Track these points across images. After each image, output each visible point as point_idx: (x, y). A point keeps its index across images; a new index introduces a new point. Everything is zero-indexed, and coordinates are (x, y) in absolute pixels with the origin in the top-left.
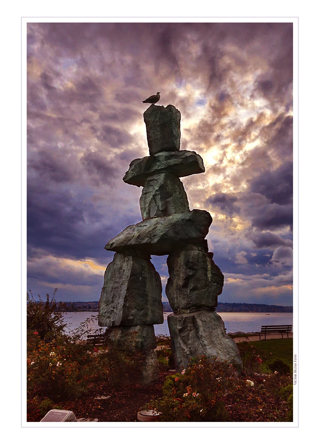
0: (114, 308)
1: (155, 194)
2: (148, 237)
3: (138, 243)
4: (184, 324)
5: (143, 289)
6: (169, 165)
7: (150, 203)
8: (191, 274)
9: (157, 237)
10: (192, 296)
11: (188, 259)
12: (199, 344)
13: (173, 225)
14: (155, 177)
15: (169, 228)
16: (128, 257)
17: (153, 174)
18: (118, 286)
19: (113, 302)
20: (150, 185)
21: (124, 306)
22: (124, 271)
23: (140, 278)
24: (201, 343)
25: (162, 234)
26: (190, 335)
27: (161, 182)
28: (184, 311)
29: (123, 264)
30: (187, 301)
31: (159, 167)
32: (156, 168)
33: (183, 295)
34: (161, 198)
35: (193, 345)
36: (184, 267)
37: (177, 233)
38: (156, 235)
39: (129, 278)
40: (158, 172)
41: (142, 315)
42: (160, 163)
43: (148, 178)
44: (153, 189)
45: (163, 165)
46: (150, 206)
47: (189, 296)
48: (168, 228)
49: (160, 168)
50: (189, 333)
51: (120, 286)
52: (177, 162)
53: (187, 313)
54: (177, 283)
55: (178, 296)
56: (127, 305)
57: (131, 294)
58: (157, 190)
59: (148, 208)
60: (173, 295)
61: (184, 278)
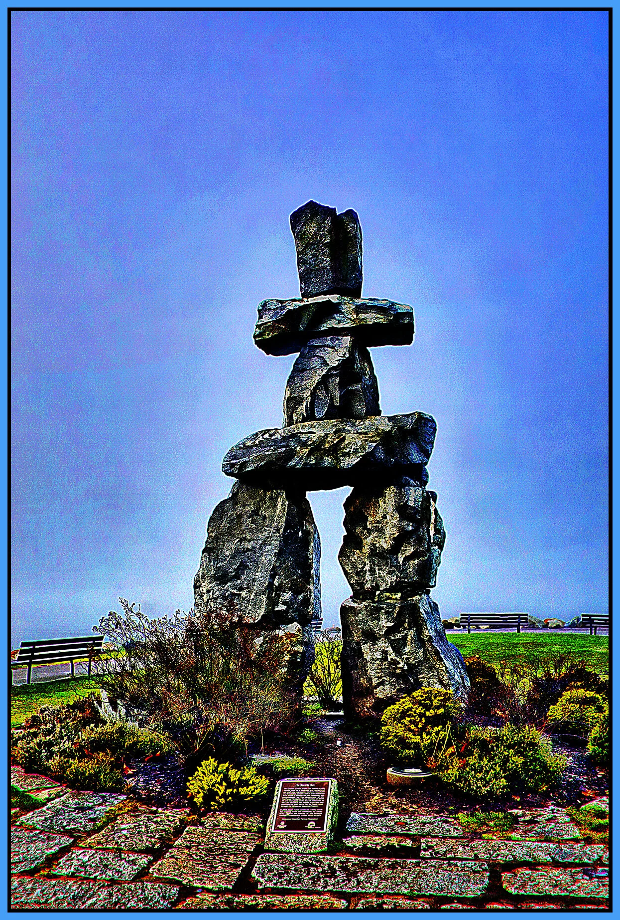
1: (327, 375)
4: (398, 619)
7: (314, 389)
8: (410, 528)
9: (352, 458)
10: (407, 569)
11: (407, 502)
14: (328, 341)
16: (274, 490)
17: (324, 335)
18: (254, 548)
19: (237, 577)
20: (315, 356)
21: (271, 584)
22: (265, 519)
23: (300, 534)
25: (363, 452)
26: (409, 637)
27: (345, 353)
28: (388, 594)
29: (261, 503)
30: (397, 577)
31: (339, 324)
33: (390, 567)
34: (339, 383)
35: (414, 654)
38: (348, 454)
39: (281, 532)
40: (337, 332)
42: (343, 316)
43: (311, 341)
44: (321, 364)
46: (313, 396)
47: (403, 569)
50: (407, 635)
51: (258, 546)
53: (396, 599)
54: (374, 545)
55: (377, 568)
56: (276, 582)
57: (284, 563)
58: (334, 368)
59: (310, 398)
60: (360, 566)
61: (396, 536)
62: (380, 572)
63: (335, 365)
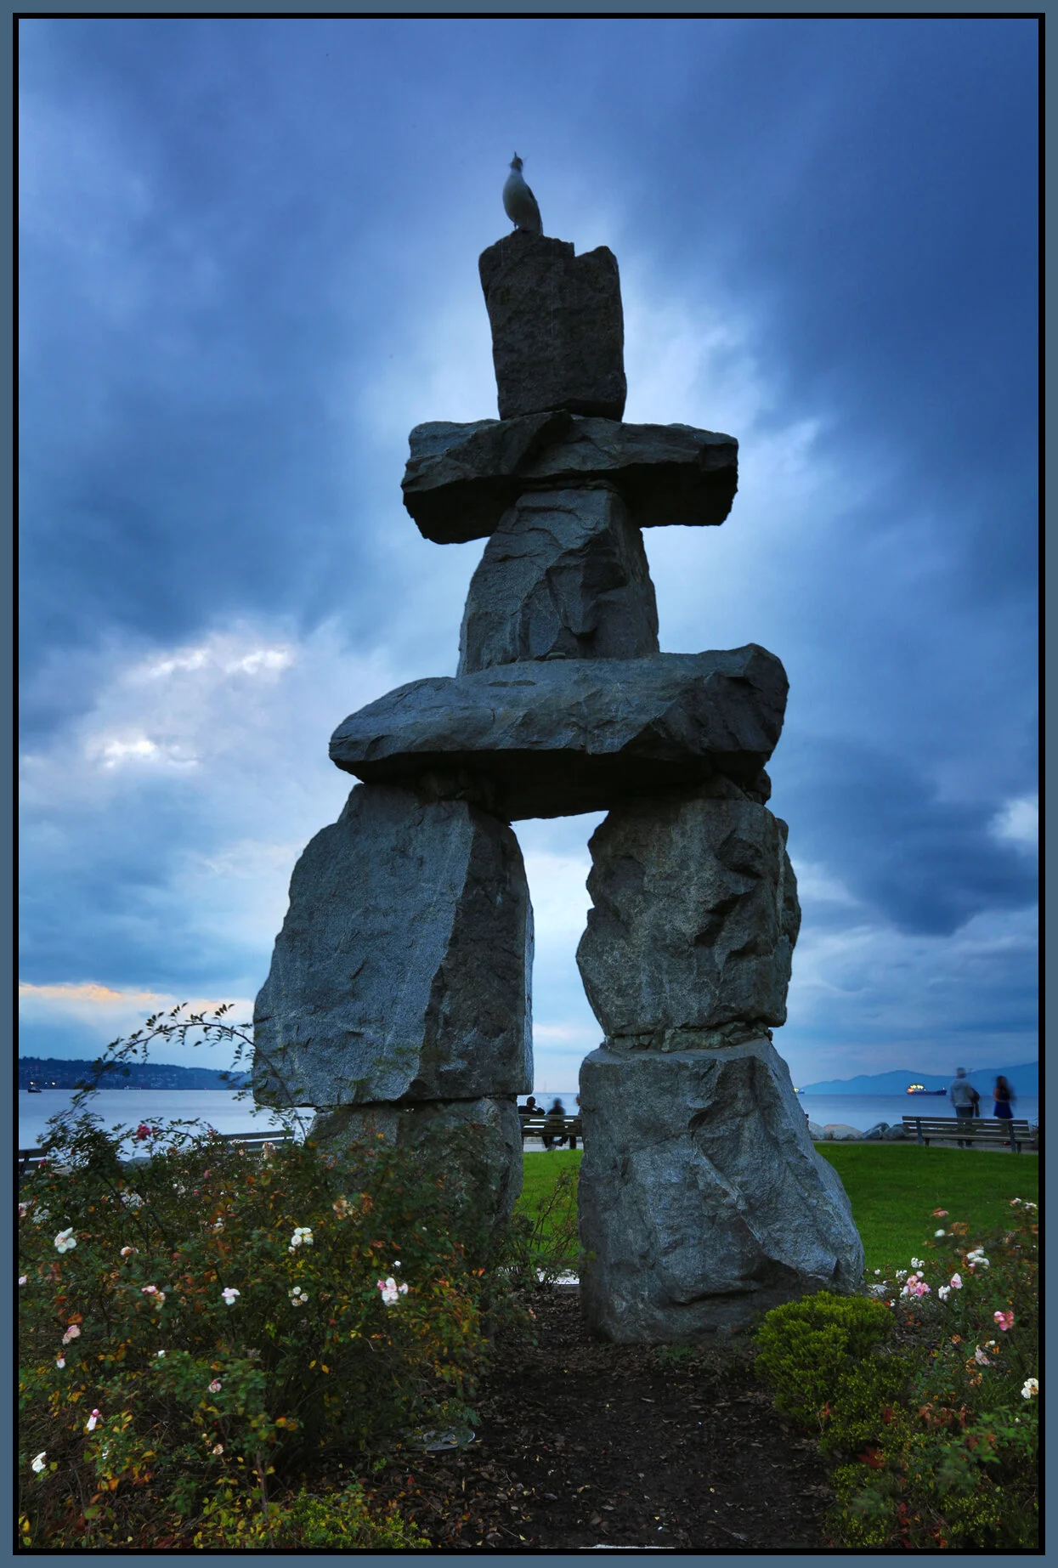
0: (363, 1021)
1: (558, 567)
2: (575, 724)
3: (525, 747)
4: (720, 1091)
5: (506, 947)
6: (635, 461)
7: (529, 597)
8: (742, 890)
9: (619, 731)
10: (734, 979)
11: (733, 832)
12: (783, 1168)
13: (686, 692)
14: (561, 498)
15: (670, 698)
16: (444, 803)
17: (549, 486)
18: (396, 928)
19: (354, 994)
20: (533, 529)
21: (431, 1013)
22: (421, 865)
23: (499, 899)
24: (788, 1163)
25: (645, 719)
26: (746, 1134)
27: (598, 523)
28: (693, 1037)
29: (412, 831)
30: (713, 995)
31: (584, 462)
32: (569, 460)
33: (698, 974)
34: (584, 586)
35: (760, 1173)
36: (711, 861)
37: (699, 723)
38: (610, 723)
39: (460, 892)
40: (578, 480)
41: (500, 1053)
42: (592, 446)
43: (522, 498)
44: (546, 545)
45: (606, 457)
46: (527, 611)
47: (725, 981)
48: (666, 700)
49: (589, 467)
50: (740, 1128)
51: (405, 924)
52: (676, 456)
53: (710, 1047)
54: (659, 927)
55: (665, 978)
56: (446, 1008)
57: (464, 963)
58: (571, 553)
59: (519, 615)
60: (628, 975)
61: (711, 906)
62: (675, 985)
63: (575, 546)
